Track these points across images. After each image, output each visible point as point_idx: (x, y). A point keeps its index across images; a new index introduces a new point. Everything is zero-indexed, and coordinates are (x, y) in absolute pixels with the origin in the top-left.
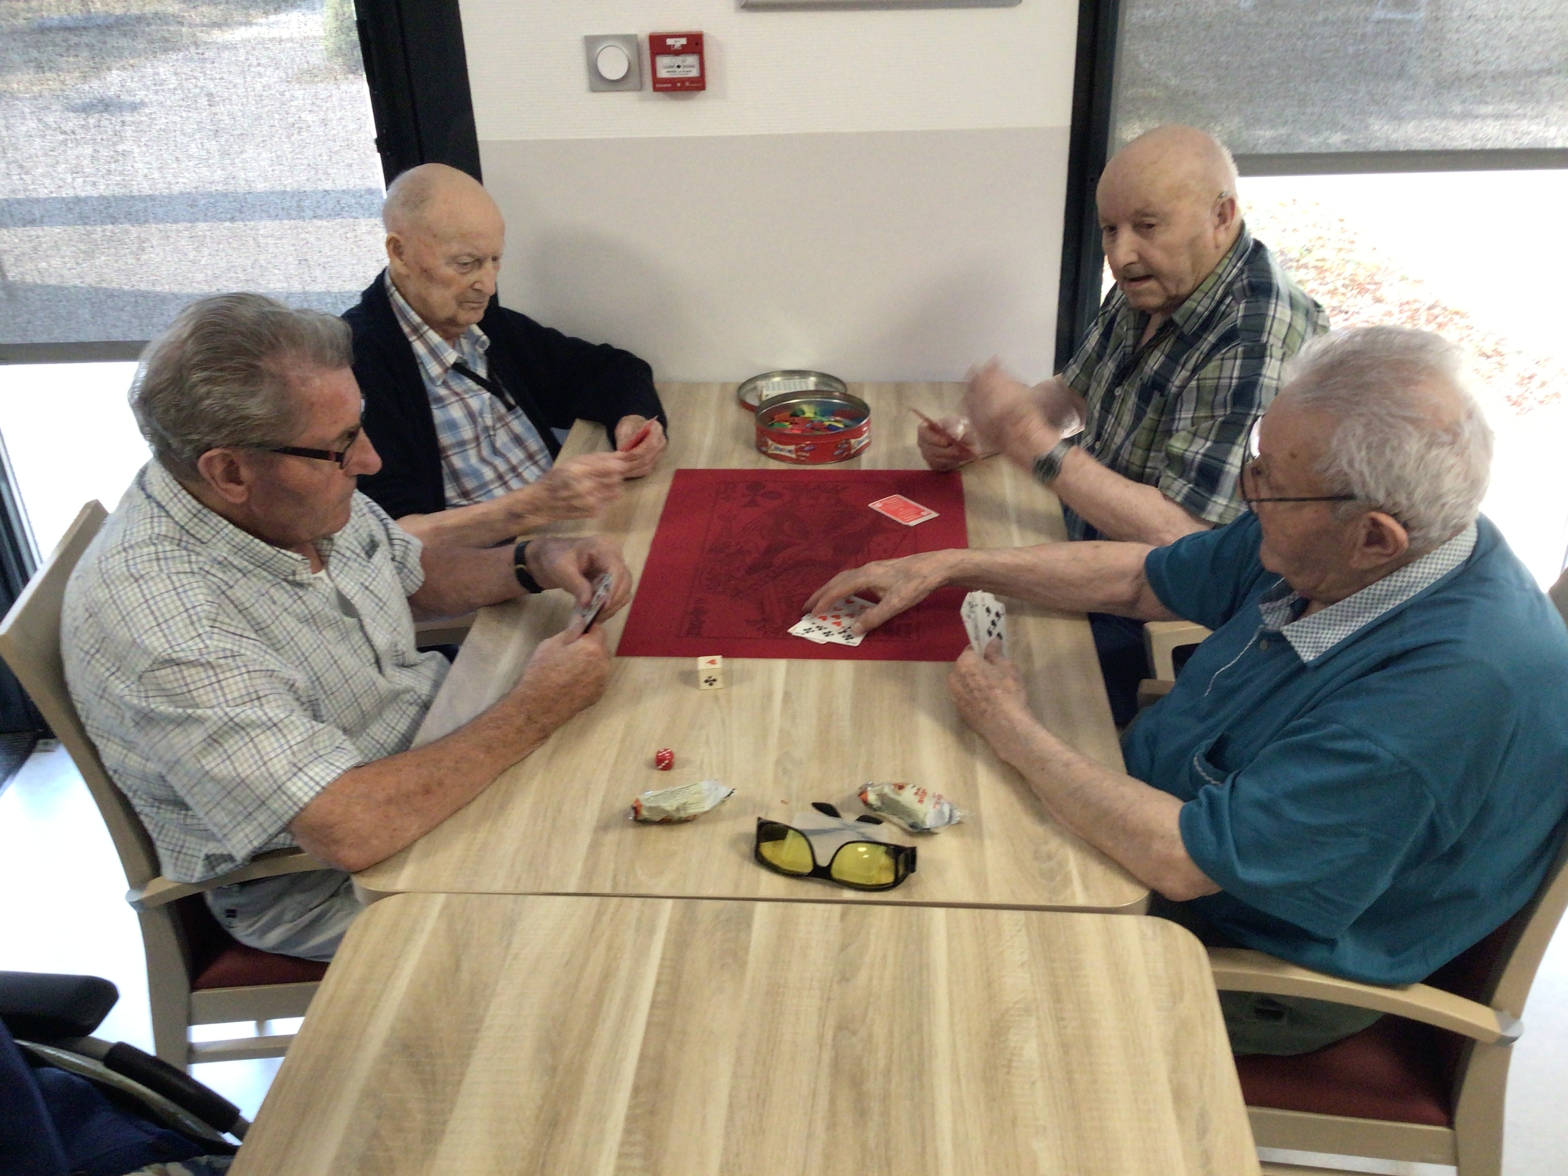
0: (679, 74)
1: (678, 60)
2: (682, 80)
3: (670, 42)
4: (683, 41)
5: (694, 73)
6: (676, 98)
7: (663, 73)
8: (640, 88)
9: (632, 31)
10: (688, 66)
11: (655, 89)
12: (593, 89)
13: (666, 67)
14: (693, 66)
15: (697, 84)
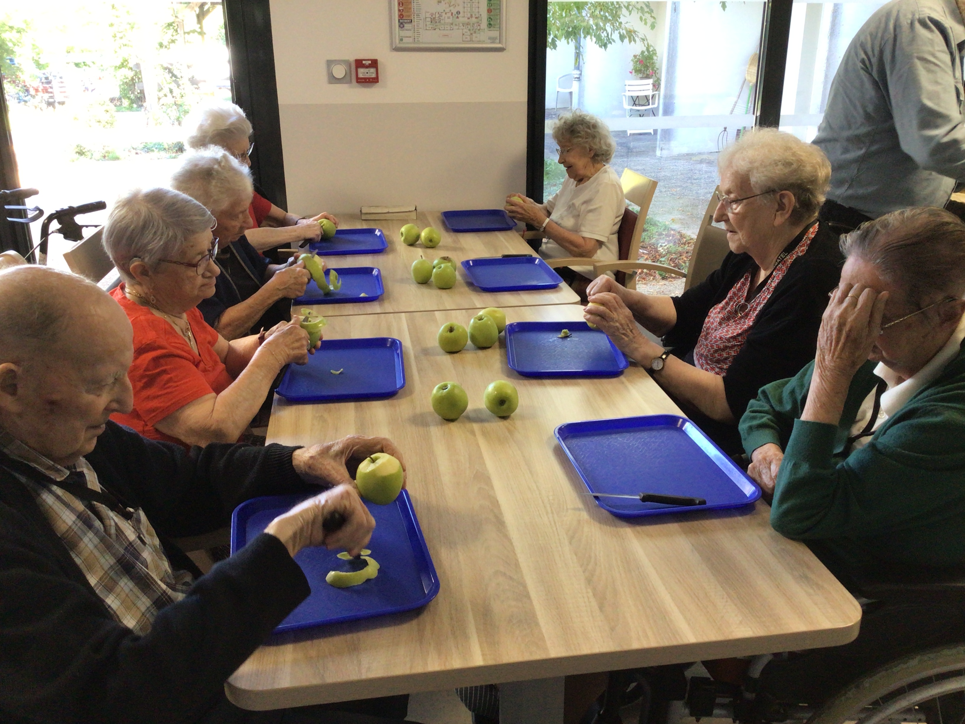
0: (367, 76)
1: (366, 70)
2: (369, 79)
3: (364, 62)
4: (370, 62)
5: (374, 76)
6: (365, 87)
7: (361, 76)
8: (350, 82)
9: (346, 58)
10: (371, 73)
11: (357, 82)
12: (330, 82)
13: (362, 73)
14: (373, 73)
15: (375, 80)
